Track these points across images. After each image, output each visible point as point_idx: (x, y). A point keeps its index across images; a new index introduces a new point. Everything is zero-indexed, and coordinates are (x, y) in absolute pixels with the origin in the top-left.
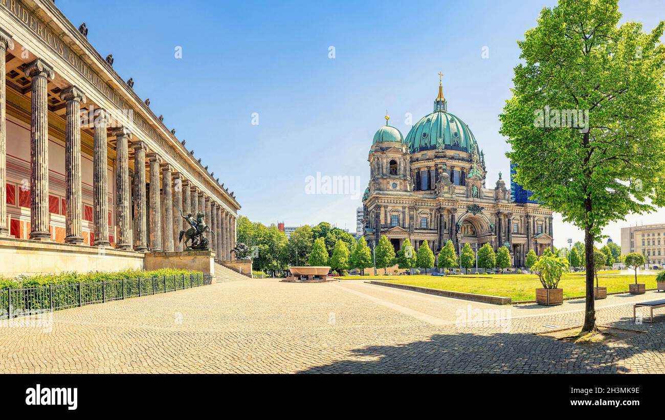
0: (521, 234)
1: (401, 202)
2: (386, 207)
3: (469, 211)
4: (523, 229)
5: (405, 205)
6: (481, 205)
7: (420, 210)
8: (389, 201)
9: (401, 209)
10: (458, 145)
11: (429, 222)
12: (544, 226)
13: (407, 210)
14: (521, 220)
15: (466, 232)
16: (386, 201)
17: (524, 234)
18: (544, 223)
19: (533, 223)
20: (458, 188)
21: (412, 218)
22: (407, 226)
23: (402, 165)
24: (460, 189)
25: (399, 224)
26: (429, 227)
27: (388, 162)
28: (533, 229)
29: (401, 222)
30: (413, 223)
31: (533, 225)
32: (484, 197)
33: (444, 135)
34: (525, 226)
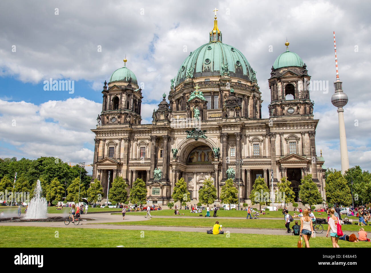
0: (263, 157)
1: (117, 134)
2: (105, 140)
3: (188, 136)
4: (267, 151)
5: (120, 137)
8: (106, 134)
9: (117, 141)
10: (209, 71)
11: (148, 151)
13: (123, 141)
14: (264, 140)
15: (206, 159)
16: (104, 134)
17: (269, 157)
18: (299, 139)
19: (280, 141)
20: (178, 114)
21: (127, 149)
22: (122, 157)
23: (123, 100)
24: (180, 114)
25: (115, 155)
26: (147, 156)
27: (111, 99)
28: (280, 149)
29: (117, 153)
30: (127, 153)
31: (280, 144)
32: (209, 119)
33: (196, 64)
34: (270, 147)
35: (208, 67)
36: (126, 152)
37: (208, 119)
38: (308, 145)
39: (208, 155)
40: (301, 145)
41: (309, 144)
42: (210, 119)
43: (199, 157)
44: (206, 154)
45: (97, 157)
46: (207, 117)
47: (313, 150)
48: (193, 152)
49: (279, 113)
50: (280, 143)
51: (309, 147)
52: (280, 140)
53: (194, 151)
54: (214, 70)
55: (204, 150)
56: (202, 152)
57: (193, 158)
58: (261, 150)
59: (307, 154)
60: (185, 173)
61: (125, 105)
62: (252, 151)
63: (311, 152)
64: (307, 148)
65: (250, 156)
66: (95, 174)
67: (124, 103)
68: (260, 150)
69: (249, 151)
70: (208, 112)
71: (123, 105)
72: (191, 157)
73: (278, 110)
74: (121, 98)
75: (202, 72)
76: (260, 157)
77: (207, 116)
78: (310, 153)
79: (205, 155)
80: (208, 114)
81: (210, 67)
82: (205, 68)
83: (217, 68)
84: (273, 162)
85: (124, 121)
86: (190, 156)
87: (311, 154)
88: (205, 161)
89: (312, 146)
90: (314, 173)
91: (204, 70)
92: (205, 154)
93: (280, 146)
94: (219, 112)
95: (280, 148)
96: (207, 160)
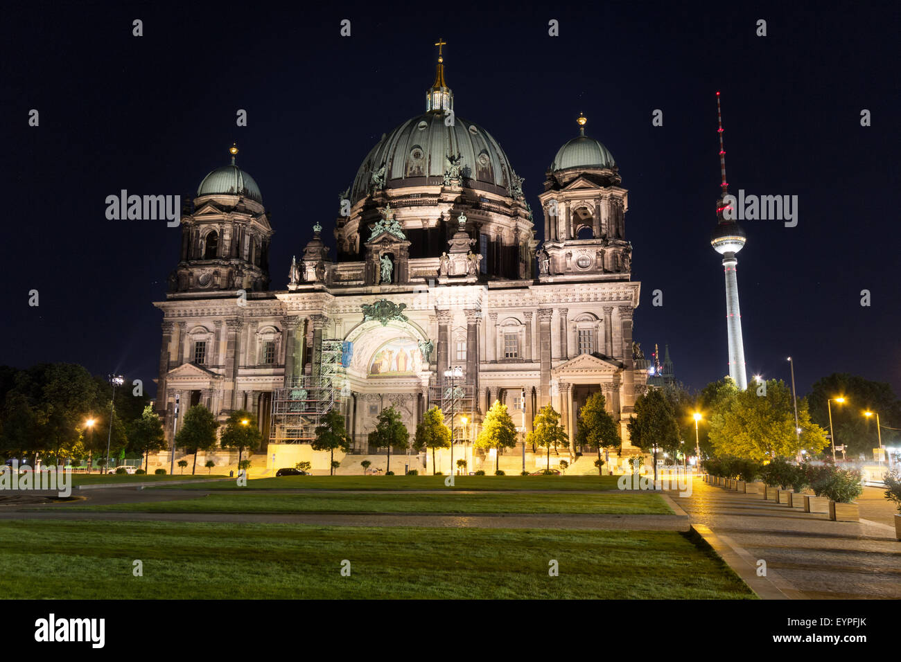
0: (526, 362)
1: (212, 311)
2: (182, 324)
3: (368, 318)
4: (534, 349)
5: (219, 318)
6: (397, 300)
7: (260, 324)
8: (188, 312)
9: (211, 326)
10: (420, 175)
11: (280, 349)
12: (601, 333)
13: (224, 328)
14: (528, 325)
16: (182, 313)
17: (537, 361)
18: (602, 325)
19: (559, 328)
20: (346, 269)
21: (232, 345)
22: (221, 363)
23: (227, 237)
24: (351, 268)
25: (207, 359)
26: (279, 361)
27: (199, 235)
28: (560, 345)
29: (210, 354)
30: (233, 354)
31: (559, 334)
32: (412, 280)
33: (392, 160)
34: (539, 339)
35: (419, 168)
36: (231, 352)
37: (410, 280)
38: (617, 336)
39: (412, 356)
40: (604, 337)
41: (620, 333)
42: (415, 280)
43: (394, 363)
44: (409, 355)
45: (166, 363)
46: (409, 276)
47: (627, 347)
48: (380, 351)
49: (559, 267)
50: (559, 332)
51: (620, 340)
52: (559, 325)
53: (384, 348)
54: (432, 174)
55: (404, 346)
56: (401, 351)
57: (381, 364)
58: (521, 347)
59: (615, 355)
60: (363, 396)
61: (231, 249)
62: (501, 347)
63: (623, 350)
64: (615, 342)
65: (498, 360)
66: (163, 401)
67: (227, 244)
68: (519, 347)
69: (496, 349)
70: (410, 266)
71: (226, 249)
72: (377, 362)
73: (557, 261)
74: (222, 232)
75: (406, 178)
76: (519, 361)
77: (409, 272)
78: (621, 353)
79: (406, 358)
80: (409, 269)
81: (421, 168)
82: (411, 169)
83: (437, 170)
84: (543, 371)
85: (229, 283)
86: (374, 360)
87: (623, 354)
88: (405, 369)
89: (625, 337)
90: (627, 394)
91: (410, 174)
92: (406, 355)
93: (559, 338)
94: (433, 264)
95: (559, 342)
96: (411, 368)
